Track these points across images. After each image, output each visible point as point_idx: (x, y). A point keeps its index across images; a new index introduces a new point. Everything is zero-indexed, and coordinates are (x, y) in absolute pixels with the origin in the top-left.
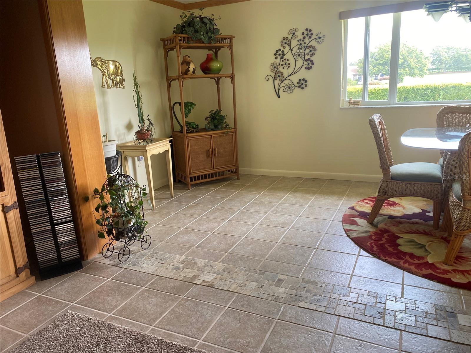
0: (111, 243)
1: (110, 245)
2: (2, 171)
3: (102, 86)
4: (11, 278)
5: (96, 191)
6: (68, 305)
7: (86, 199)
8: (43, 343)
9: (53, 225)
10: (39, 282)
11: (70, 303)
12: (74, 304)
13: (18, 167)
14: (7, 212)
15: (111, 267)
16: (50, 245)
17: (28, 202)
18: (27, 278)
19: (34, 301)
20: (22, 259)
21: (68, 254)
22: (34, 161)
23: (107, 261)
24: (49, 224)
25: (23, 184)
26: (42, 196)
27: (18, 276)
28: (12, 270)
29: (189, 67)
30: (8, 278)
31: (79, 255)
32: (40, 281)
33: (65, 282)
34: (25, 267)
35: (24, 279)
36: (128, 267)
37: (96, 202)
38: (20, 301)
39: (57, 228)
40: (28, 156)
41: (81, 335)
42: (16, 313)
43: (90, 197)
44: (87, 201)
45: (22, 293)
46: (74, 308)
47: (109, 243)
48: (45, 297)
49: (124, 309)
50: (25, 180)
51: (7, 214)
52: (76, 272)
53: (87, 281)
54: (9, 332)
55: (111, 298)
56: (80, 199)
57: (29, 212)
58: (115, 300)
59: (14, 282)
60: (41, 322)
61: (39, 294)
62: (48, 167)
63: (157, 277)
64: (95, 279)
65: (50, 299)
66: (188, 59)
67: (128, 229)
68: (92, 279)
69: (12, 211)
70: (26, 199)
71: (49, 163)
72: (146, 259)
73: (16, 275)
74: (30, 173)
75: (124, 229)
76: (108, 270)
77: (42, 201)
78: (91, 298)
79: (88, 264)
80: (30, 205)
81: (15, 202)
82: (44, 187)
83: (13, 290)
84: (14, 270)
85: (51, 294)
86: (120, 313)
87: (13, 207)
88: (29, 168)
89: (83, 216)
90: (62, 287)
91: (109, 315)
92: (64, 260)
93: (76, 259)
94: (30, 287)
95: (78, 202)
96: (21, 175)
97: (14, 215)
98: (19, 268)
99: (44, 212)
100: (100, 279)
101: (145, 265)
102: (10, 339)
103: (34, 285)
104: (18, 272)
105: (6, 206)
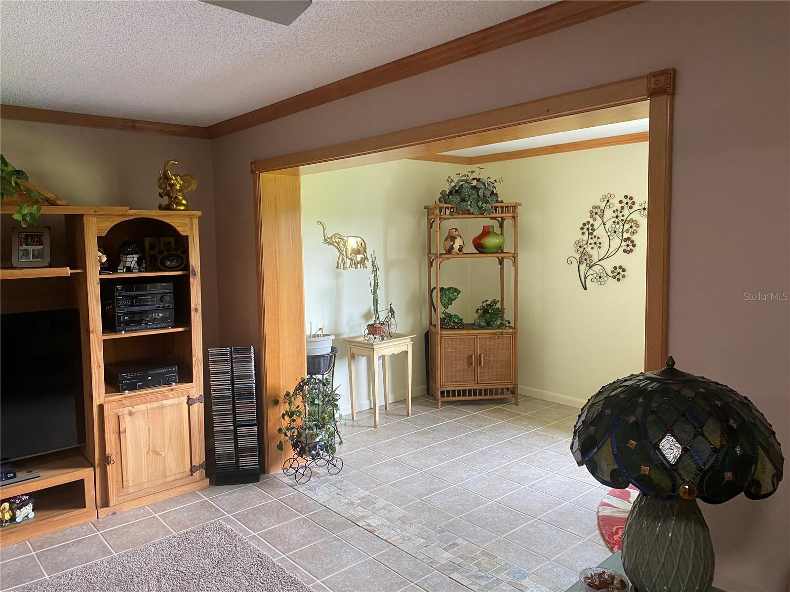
0: (296, 459)
1: (294, 461)
2: (193, 362)
3: (337, 267)
4: (186, 475)
5: (288, 394)
6: (224, 515)
7: (276, 402)
8: (183, 543)
9: (236, 425)
10: (212, 487)
11: (227, 513)
12: (230, 515)
13: (211, 358)
14: (191, 405)
15: (286, 487)
16: (229, 448)
17: (214, 397)
18: (202, 479)
19: (198, 504)
20: (199, 457)
21: (249, 462)
22: (226, 354)
23: (286, 480)
24: (231, 424)
25: (213, 377)
26: (229, 393)
27: (192, 475)
28: (188, 467)
29: (454, 244)
30: (182, 474)
31: (258, 466)
32: (214, 485)
33: (235, 492)
34: (201, 466)
35: (198, 479)
36: (303, 491)
37: (284, 408)
38: (187, 501)
39: (239, 430)
40: (222, 349)
41: (218, 545)
42: (178, 511)
43: (281, 400)
44: (276, 405)
45: (193, 494)
46: (227, 520)
47: (293, 458)
48: (209, 502)
49: (270, 532)
50: (216, 373)
51: (190, 407)
52: (251, 484)
53: (256, 496)
54: (164, 527)
55: (265, 519)
56: (269, 401)
57: (214, 408)
58: (268, 522)
59: (187, 479)
60: (193, 525)
61: (206, 499)
62: (239, 362)
63: (325, 508)
64: (264, 495)
65: (212, 505)
66: (455, 233)
67: (311, 445)
68: (261, 495)
69: (196, 404)
70: (214, 394)
71: (241, 358)
72: (326, 486)
73: (190, 473)
74: (221, 367)
75: (306, 444)
76: (282, 489)
77: (228, 397)
78: (248, 513)
79: (267, 478)
80: (216, 401)
81: (201, 395)
82: (233, 384)
83: (186, 488)
84: (190, 468)
85: (216, 501)
86: (264, 536)
87: (198, 400)
88: (220, 361)
89: (270, 421)
90: (230, 497)
91: (254, 534)
92: (242, 468)
93: (255, 469)
94: (202, 490)
95: (267, 404)
96: (212, 368)
97: (198, 409)
98: (194, 466)
99: (228, 410)
100: (268, 497)
101: (320, 493)
102: (162, 533)
103: (206, 488)
104: (193, 469)
105: (191, 399)
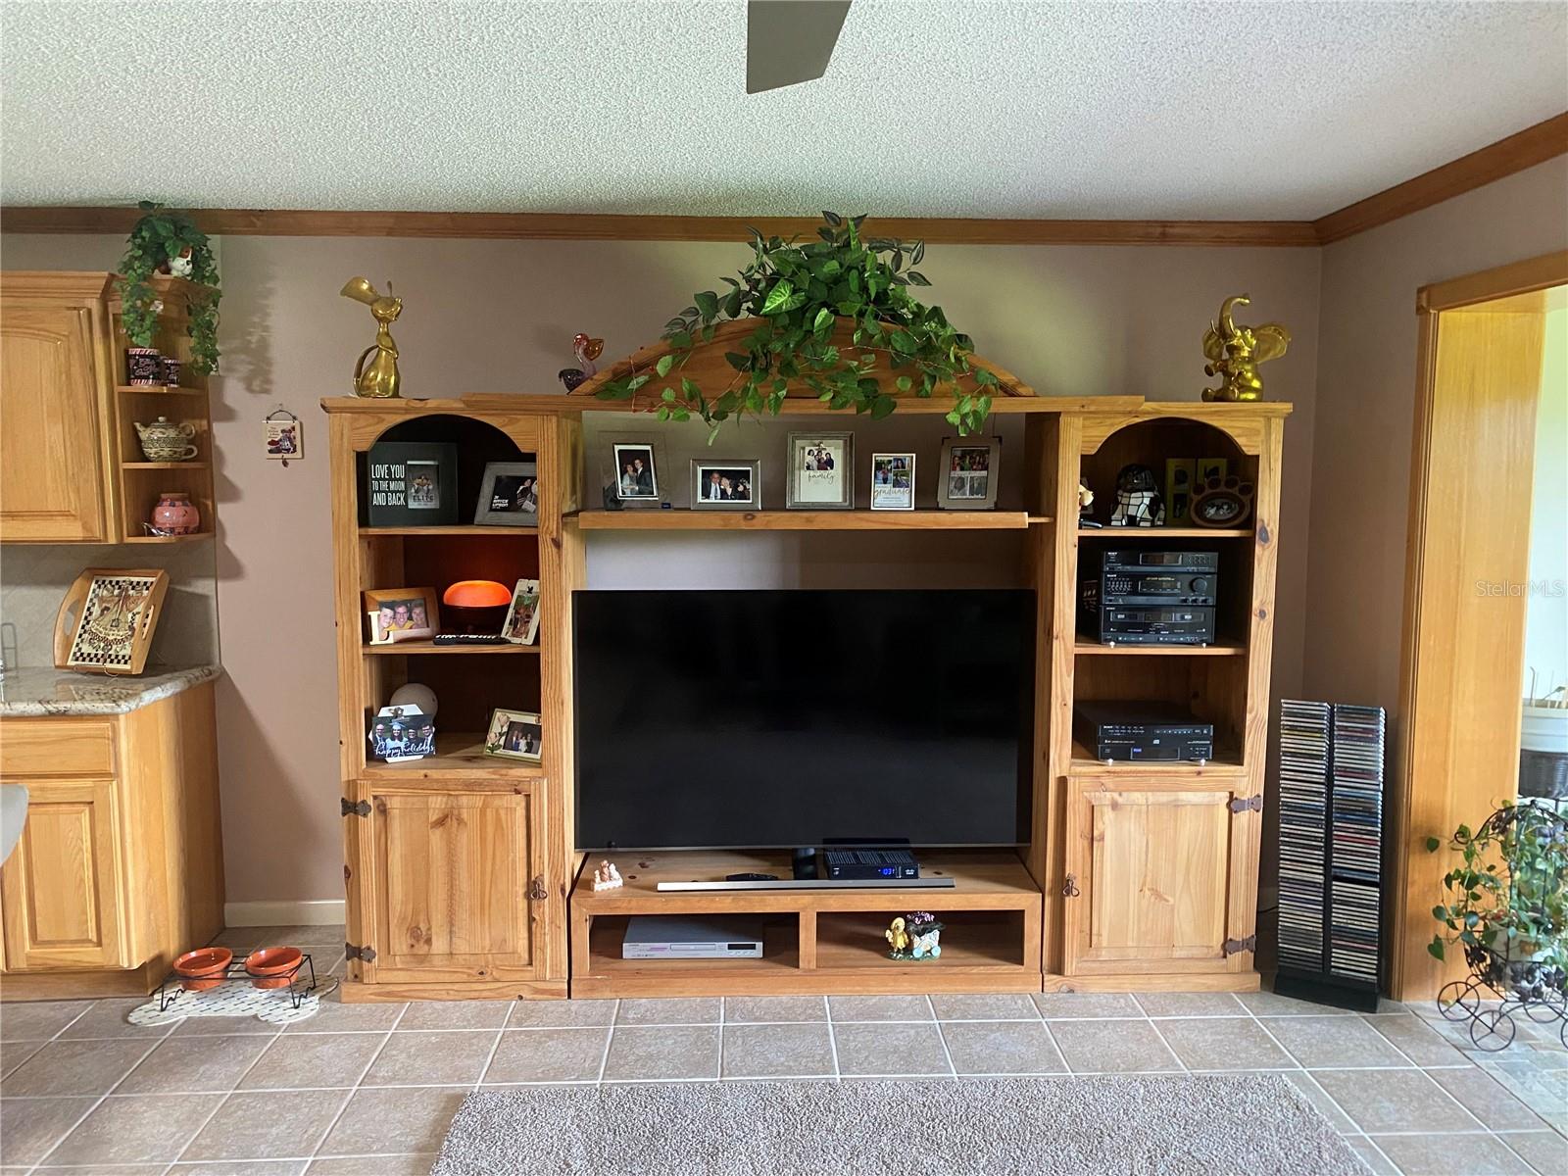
0: (1473, 987)
1: (1468, 990)
2: (1247, 724)
4: (1212, 954)
5: (1463, 832)
6: (1294, 1066)
7: (1432, 845)
8: (1203, 1100)
9: (1331, 875)
10: (1267, 993)
11: (1298, 1064)
12: (1305, 1071)
13: (1285, 721)
14: (1235, 812)
15: (1444, 1046)
16: (1312, 921)
17: (1285, 804)
18: (1244, 972)
19: (1235, 1022)
20: (1244, 925)
21: (1354, 963)
22: (1321, 717)
24: (1320, 870)
25: (1286, 762)
26: (1320, 802)
27: (1225, 957)
28: (1218, 938)
30: (1206, 950)
31: (1375, 977)
32: (1269, 990)
33: (1318, 1020)
34: (1245, 944)
35: (1237, 969)
37: (1452, 861)
38: (1211, 1008)
39: (1337, 886)
40: (1310, 703)
41: (1277, 1131)
42: (1192, 1024)
43: (1444, 843)
44: (1432, 851)
45: (1223, 996)
46: (1299, 1079)
47: (1466, 984)
48: (1258, 1027)
49: (1404, 1143)
50: (1293, 755)
51: (1234, 815)
52: (1354, 1014)
53: (1365, 1043)
54: (1164, 1050)
55: (1392, 1107)
56: (1415, 838)
57: (1284, 827)
58: (1397, 1116)
59: (1215, 963)
60: (1223, 1065)
61: (1252, 1016)
62: (1347, 738)
63: (1550, 1130)
64: (1386, 1049)
65: (1266, 1035)
67: (1519, 966)
68: (1379, 1046)
69: (1247, 812)
70: (1285, 797)
71: (1354, 729)
73: (1222, 953)
74: (1305, 742)
75: (1506, 960)
76: (1433, 1048)
77: (1317, 811)
78: (1349, 1079)
79: (1394, 1011)
80: (1289, 813)
81: (1259, 796)
82: (1329, 783)
83: (1210, 980)
84: (1222, 941)
85: (1273, 1028)
86: (1388, 1146)
87: (1252, 803)
88: (1306, 729)
89: (1413, 883)
90: (1305, 1027)
91: (1362, 1133)
92: (1337, 971)
93: (1366, 982)
94: (1244, 993)
95: (1407, 845)
96: (1286, 742)
97: (1250, 822)
98: (1231, 940)
99: (1315, 839)
100: (1398, 1056)
101: (1537, 1087)
102: (1159, 1060)
103: (1254, 992)
104: (1228, 946)
105: (1236, 799)
